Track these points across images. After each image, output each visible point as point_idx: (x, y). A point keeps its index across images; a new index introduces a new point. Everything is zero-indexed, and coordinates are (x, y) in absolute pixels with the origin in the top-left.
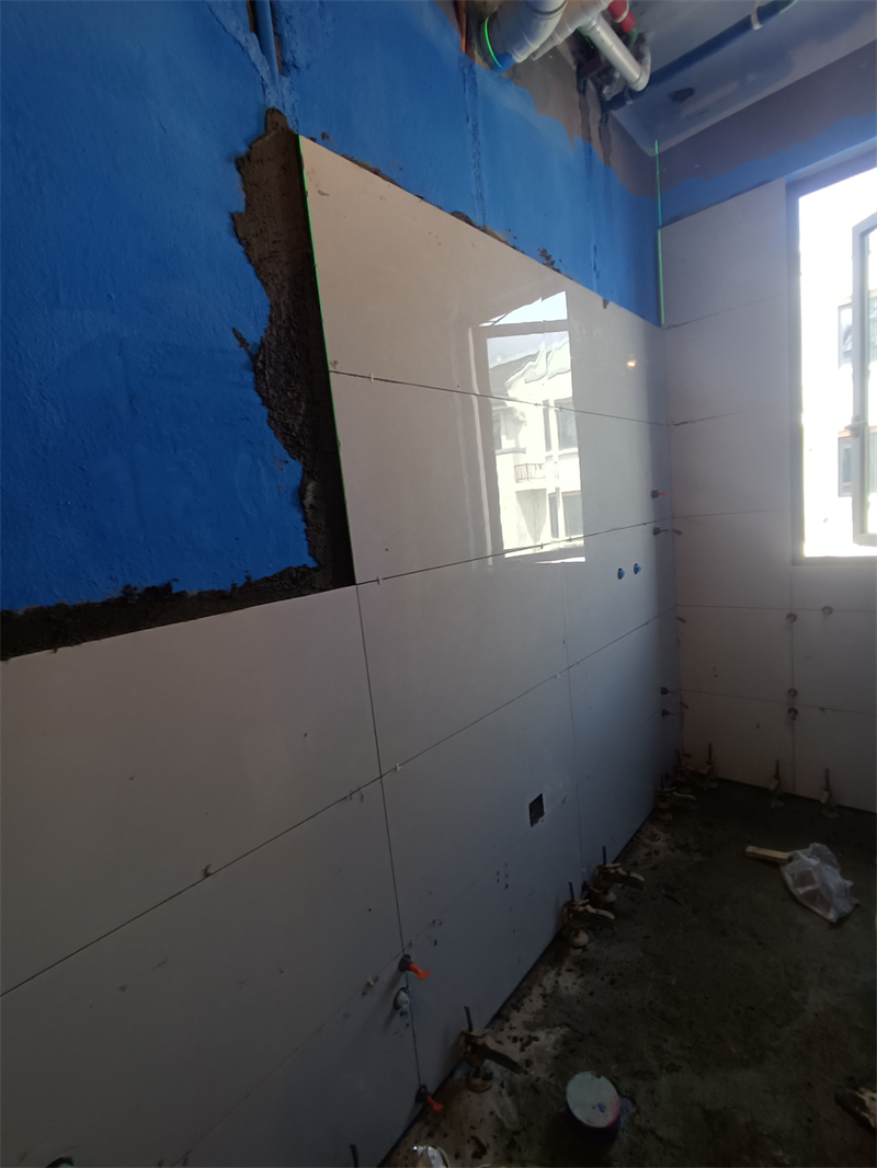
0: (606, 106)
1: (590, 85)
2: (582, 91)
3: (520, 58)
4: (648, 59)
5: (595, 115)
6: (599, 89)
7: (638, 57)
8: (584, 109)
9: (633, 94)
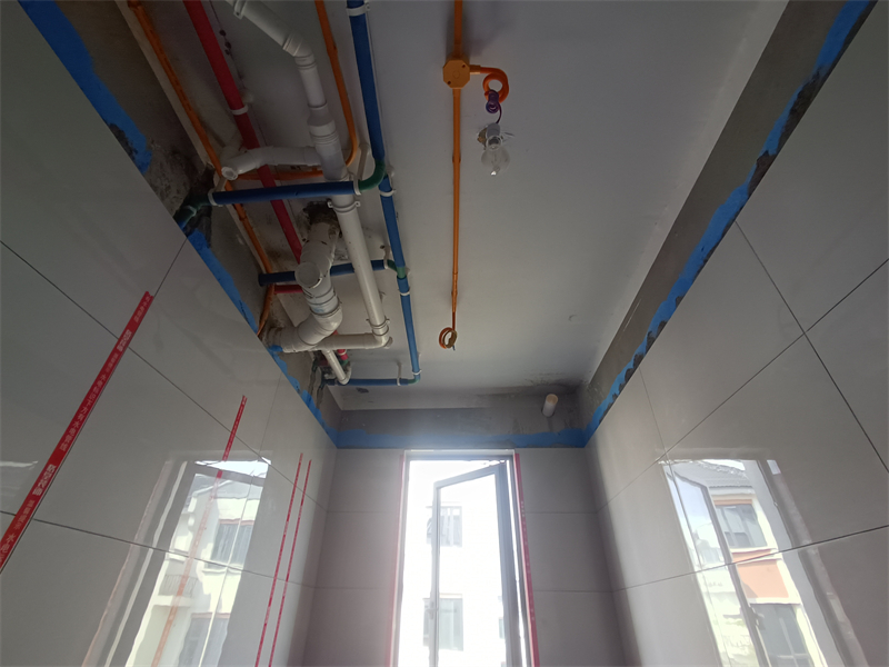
0: (324, 381)
1: (319, 369)
2: (314, 371)
3: (286, 351)
4: (350, 373)
5: (318, 383)
6: (323, 373)
7: (345, 370)
8: (313, 379)
9: (339, 384)
